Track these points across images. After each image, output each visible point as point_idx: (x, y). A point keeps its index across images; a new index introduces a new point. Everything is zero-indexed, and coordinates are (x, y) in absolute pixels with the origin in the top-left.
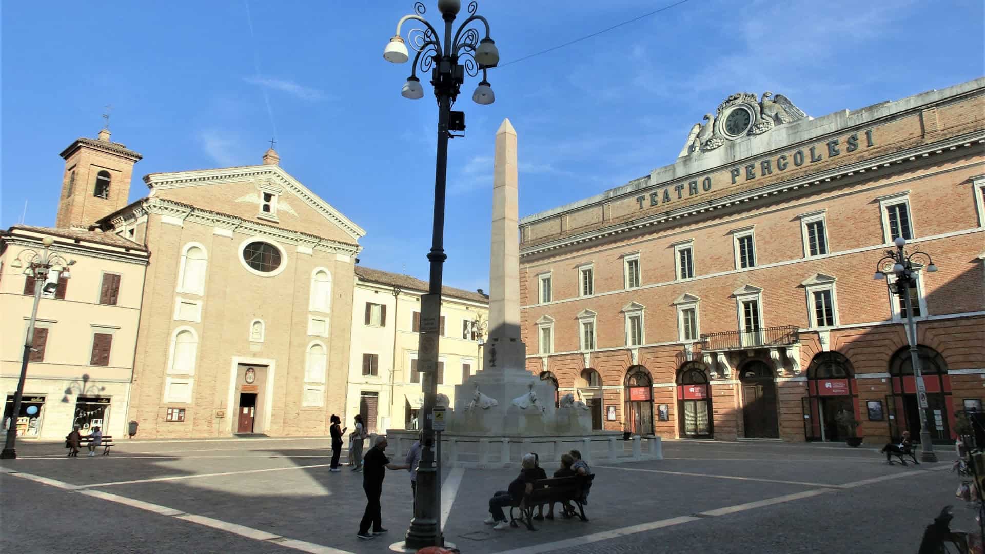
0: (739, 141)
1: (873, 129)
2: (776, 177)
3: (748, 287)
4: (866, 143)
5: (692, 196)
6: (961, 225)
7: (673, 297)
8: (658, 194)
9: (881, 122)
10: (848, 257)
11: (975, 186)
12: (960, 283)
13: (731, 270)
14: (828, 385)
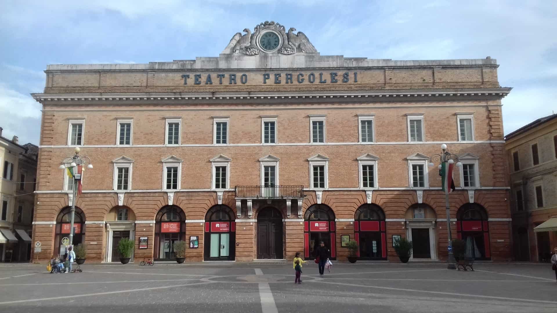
0: (270, 55)
1: (358, 72)
2: (295, 86)
3: (270, 157)
4: (353, 80)
5: (231, 85)
6: (399, 139)
7: (209, 156)
8: (202, 77)
9: (363, 69)
10: (337, 147)
11: (408, 119)
12: (395, 171)
13: (257, 143)
14: (317, 225)
